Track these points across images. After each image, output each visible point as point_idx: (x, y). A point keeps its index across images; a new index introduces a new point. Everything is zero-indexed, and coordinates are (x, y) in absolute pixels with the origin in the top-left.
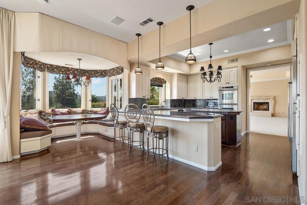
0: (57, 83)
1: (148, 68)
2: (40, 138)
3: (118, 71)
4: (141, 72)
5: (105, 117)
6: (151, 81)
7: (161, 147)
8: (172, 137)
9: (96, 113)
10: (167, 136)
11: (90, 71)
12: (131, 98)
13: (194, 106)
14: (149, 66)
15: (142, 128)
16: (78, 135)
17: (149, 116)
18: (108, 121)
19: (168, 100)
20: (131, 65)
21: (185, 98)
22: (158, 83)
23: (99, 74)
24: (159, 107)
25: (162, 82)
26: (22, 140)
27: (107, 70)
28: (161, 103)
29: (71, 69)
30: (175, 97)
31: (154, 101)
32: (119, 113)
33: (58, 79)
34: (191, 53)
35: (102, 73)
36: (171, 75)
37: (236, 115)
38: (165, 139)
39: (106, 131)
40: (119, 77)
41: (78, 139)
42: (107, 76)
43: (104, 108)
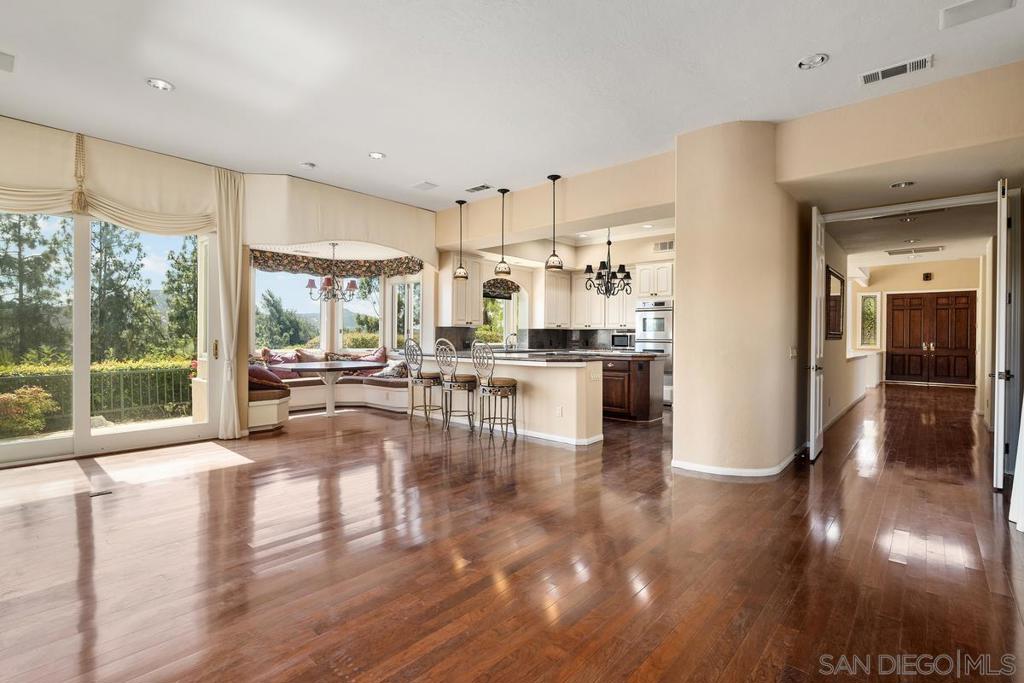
0: (176, 271)
1: (478, 260)
2: (277, 401)
3: (410, 265)
4: (466, 278)
5: (381, 368)
6: (484, 286)
7: (498, 415)
8: (523, 397)
9: (356, 359)
10: (514, 393)
11: (342, 262)
12: (440, 325)
13: (587, 345)
14: (481, 257)
15: (471, 384)
16: (330, 406)
17: (486, 361)
18: (387, 376)
19: (524, 330)
20: (443, 255)
21: (563, 327)
22: (500, 289)
23: (364, 269)
24: (501, 347)
25: (509, 288)
26: (251, 404)
27: (381, 262)
28: (508, 338)
29: (301, 259)
30: (540, 325)
31: (489, 333)
32: (424, 358)
33: (181, 260)
34: (554, 255)
35: (370, 267)
36: (532, 273)
37: (648, 362)
38: (510, 397)
39: (388, 398)
40: (412, 278)
41: (330, 412)
42: (383, 276)
43: (375, 350)
